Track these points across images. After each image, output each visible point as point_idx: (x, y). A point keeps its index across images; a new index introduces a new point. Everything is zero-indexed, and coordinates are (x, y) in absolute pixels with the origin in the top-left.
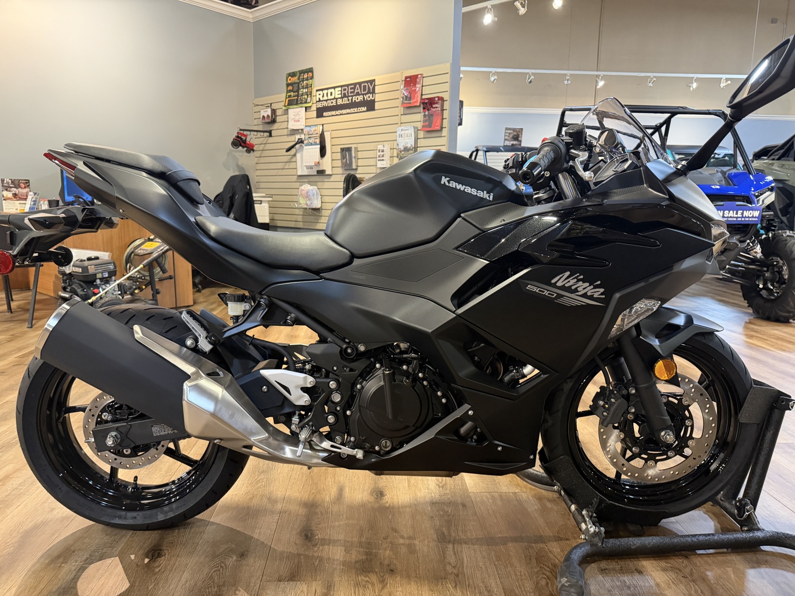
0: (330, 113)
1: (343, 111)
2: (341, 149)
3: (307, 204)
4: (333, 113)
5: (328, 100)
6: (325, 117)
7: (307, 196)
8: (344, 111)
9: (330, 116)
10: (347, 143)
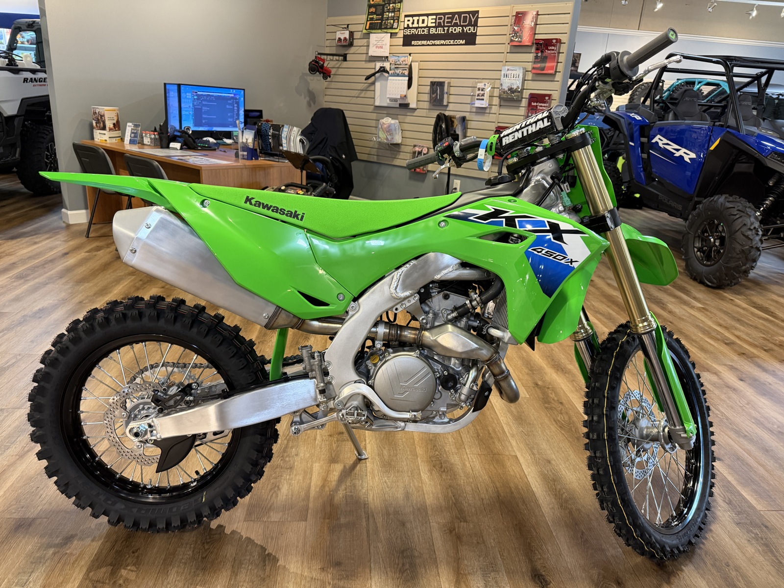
0: (420, 43)
1: (435, 41)
2: (431, 81)
3: (387, 139)
4: (424, 42)
5: (419, 27)
6: (413, 45)
7: (389, 130)
8: (437, 42)
9: (419, 45)
10: (438, 76)
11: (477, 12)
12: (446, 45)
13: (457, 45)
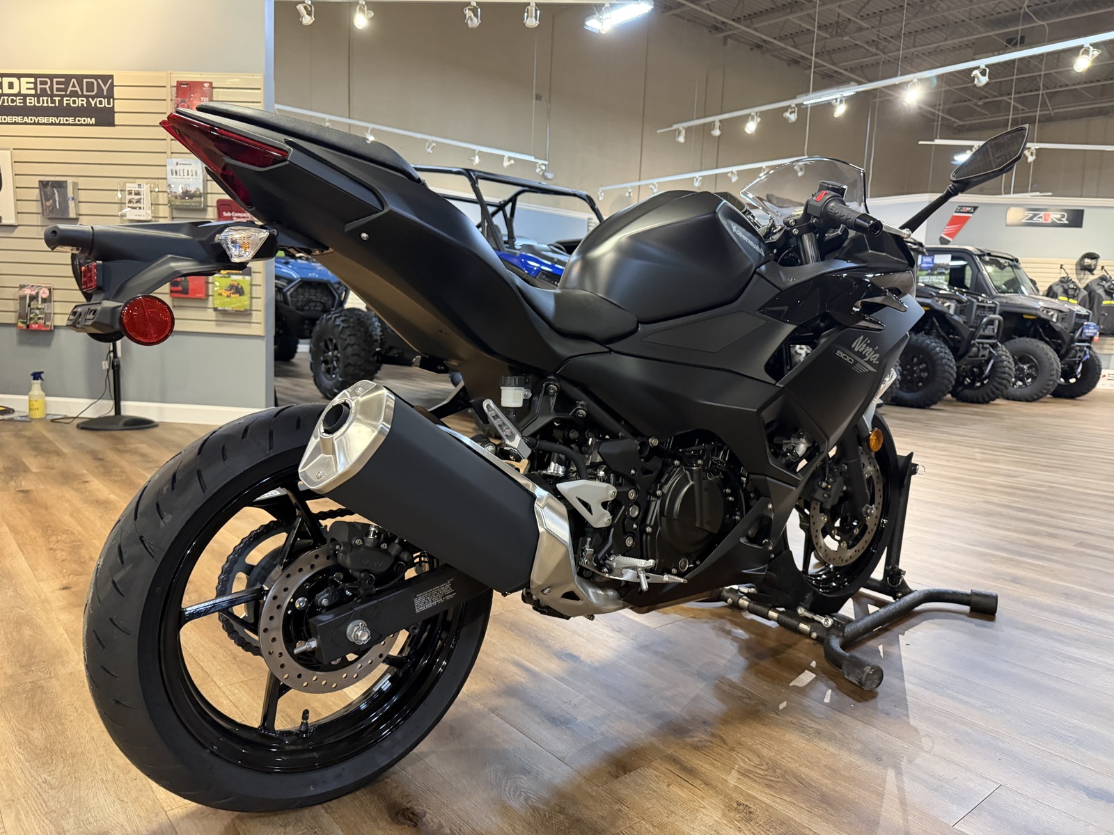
0: (8, 119)
1: (40, 118)
2: (39, 181)
4: (19, 119)
8: (43, 120)
9: (7, 124)
10: (52, 172)
11: (111, 77)
12: (59, 124)
13: (81, 125)
